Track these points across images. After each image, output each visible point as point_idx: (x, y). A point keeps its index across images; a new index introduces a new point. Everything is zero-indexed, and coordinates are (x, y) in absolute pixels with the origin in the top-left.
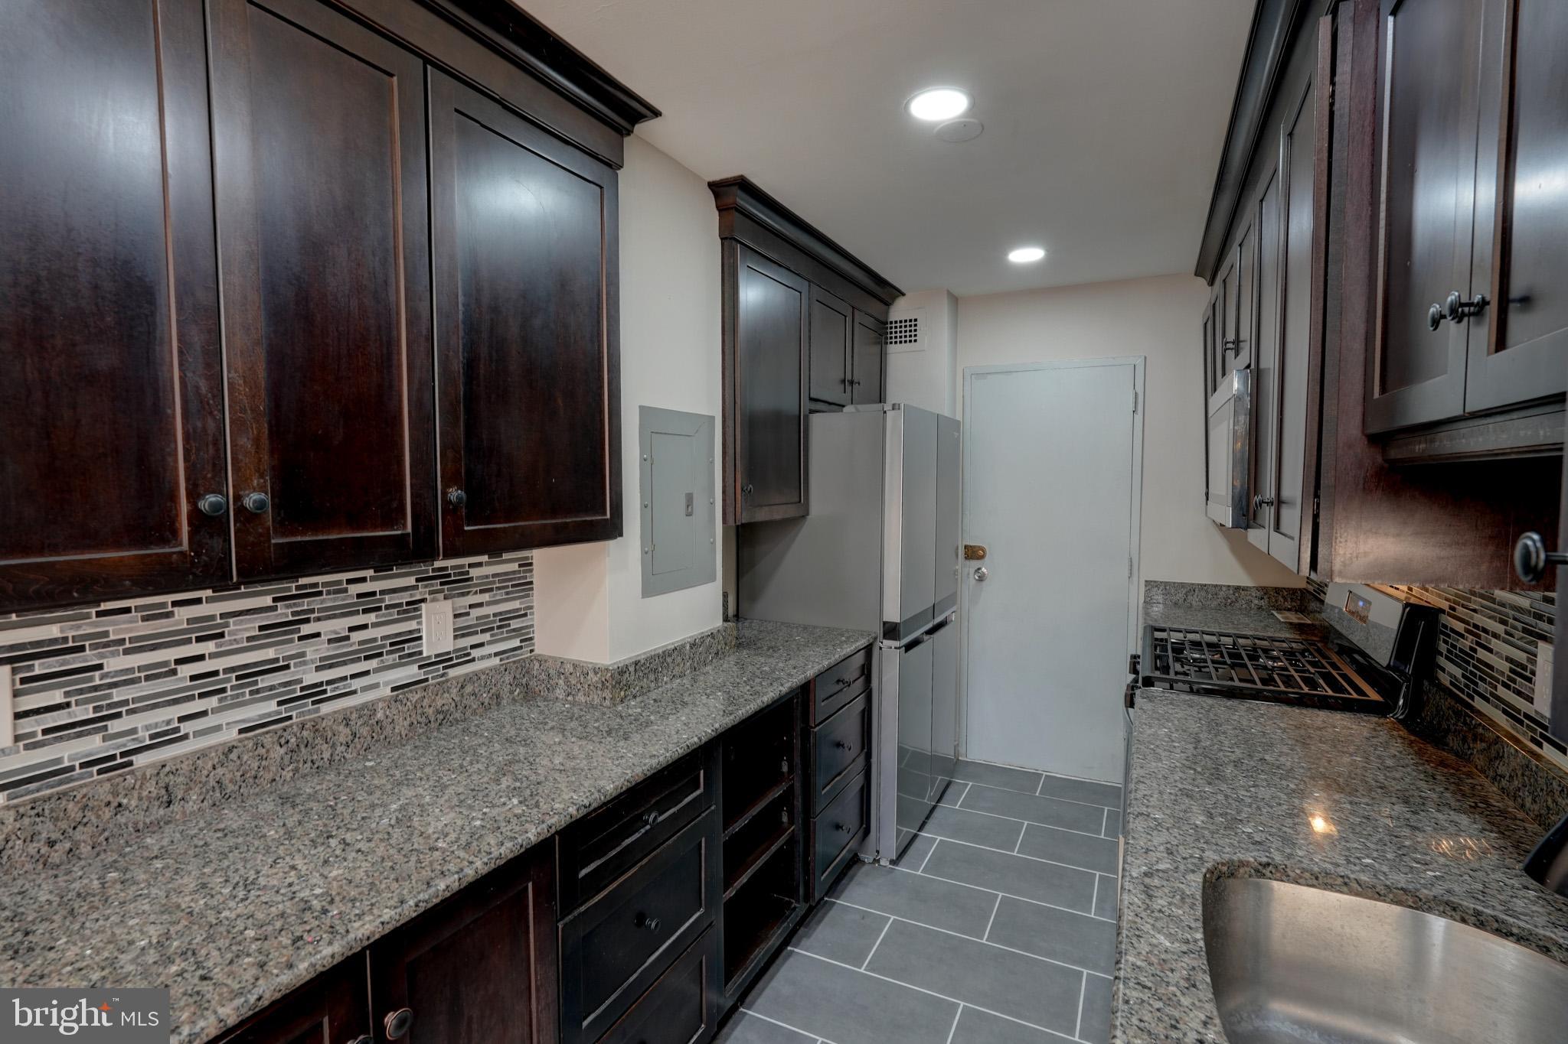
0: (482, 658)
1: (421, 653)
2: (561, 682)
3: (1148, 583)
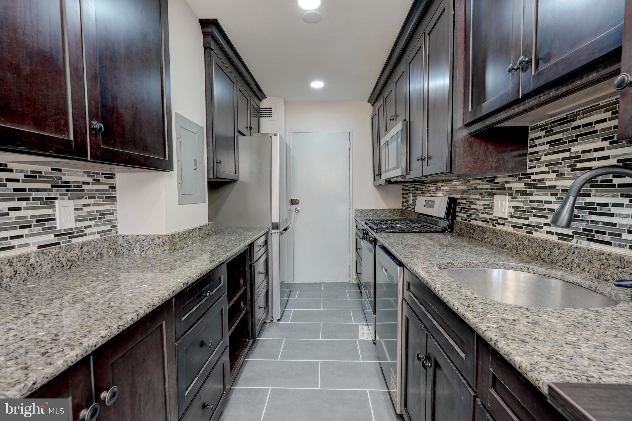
0: (91, 234)
1: (55, 228)
2: (137, 245)
3: (356, 210)
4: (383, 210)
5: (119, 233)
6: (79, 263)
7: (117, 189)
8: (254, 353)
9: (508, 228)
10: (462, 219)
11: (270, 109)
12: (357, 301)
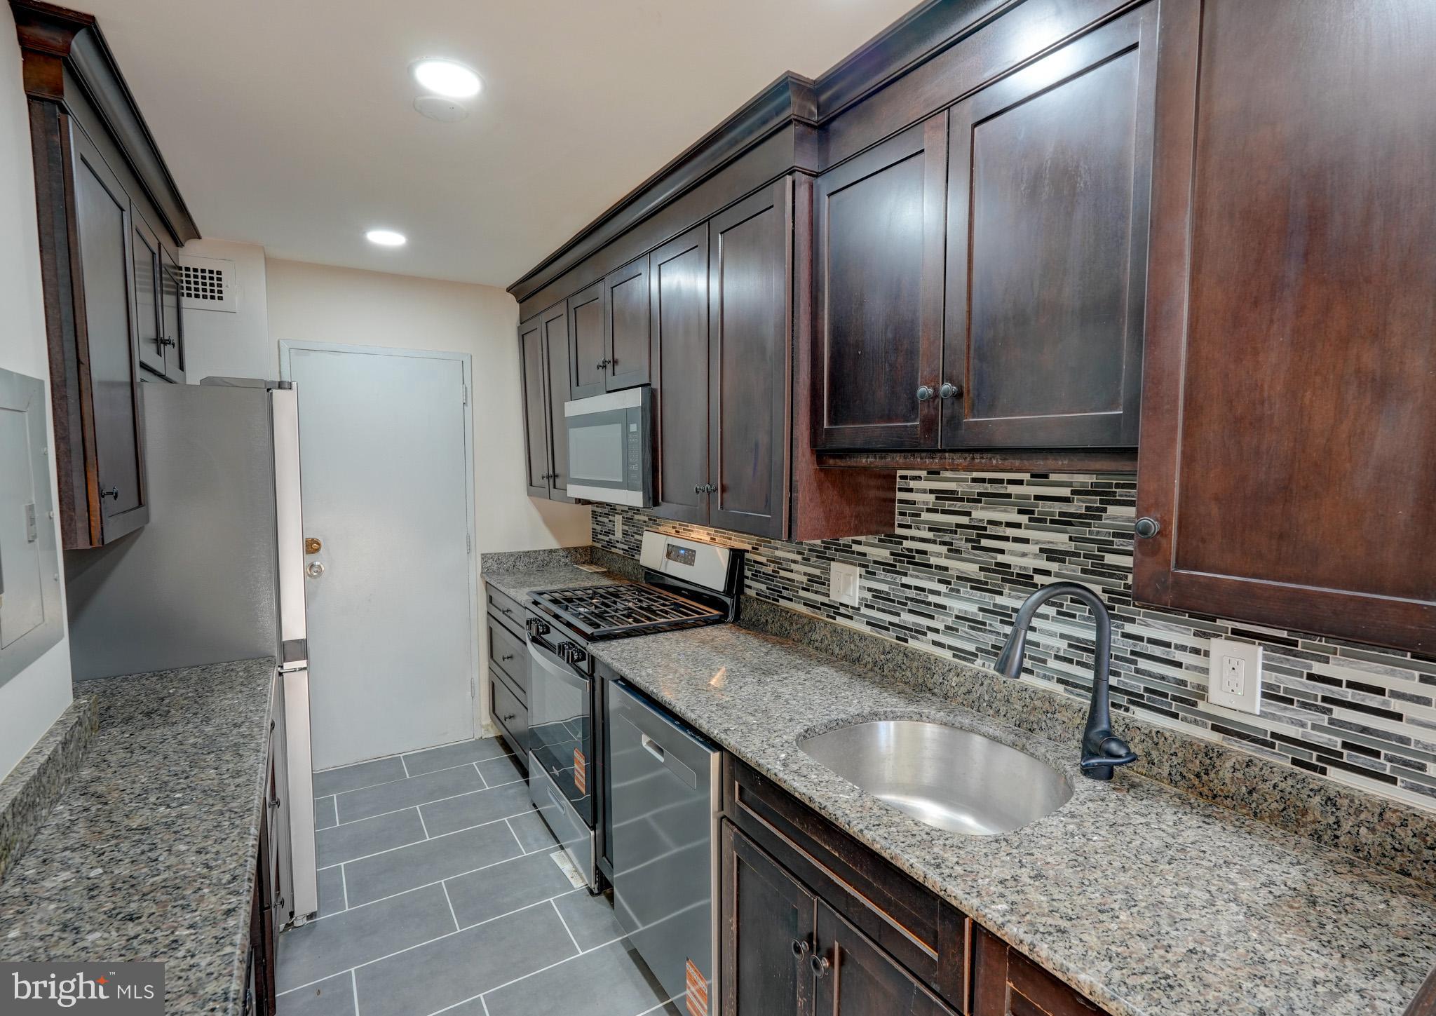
3: (484, 556)
4: (551, 551)
9: (859, 626)
10: (757, 594)
11: (215, 276)
12: (510, 787)
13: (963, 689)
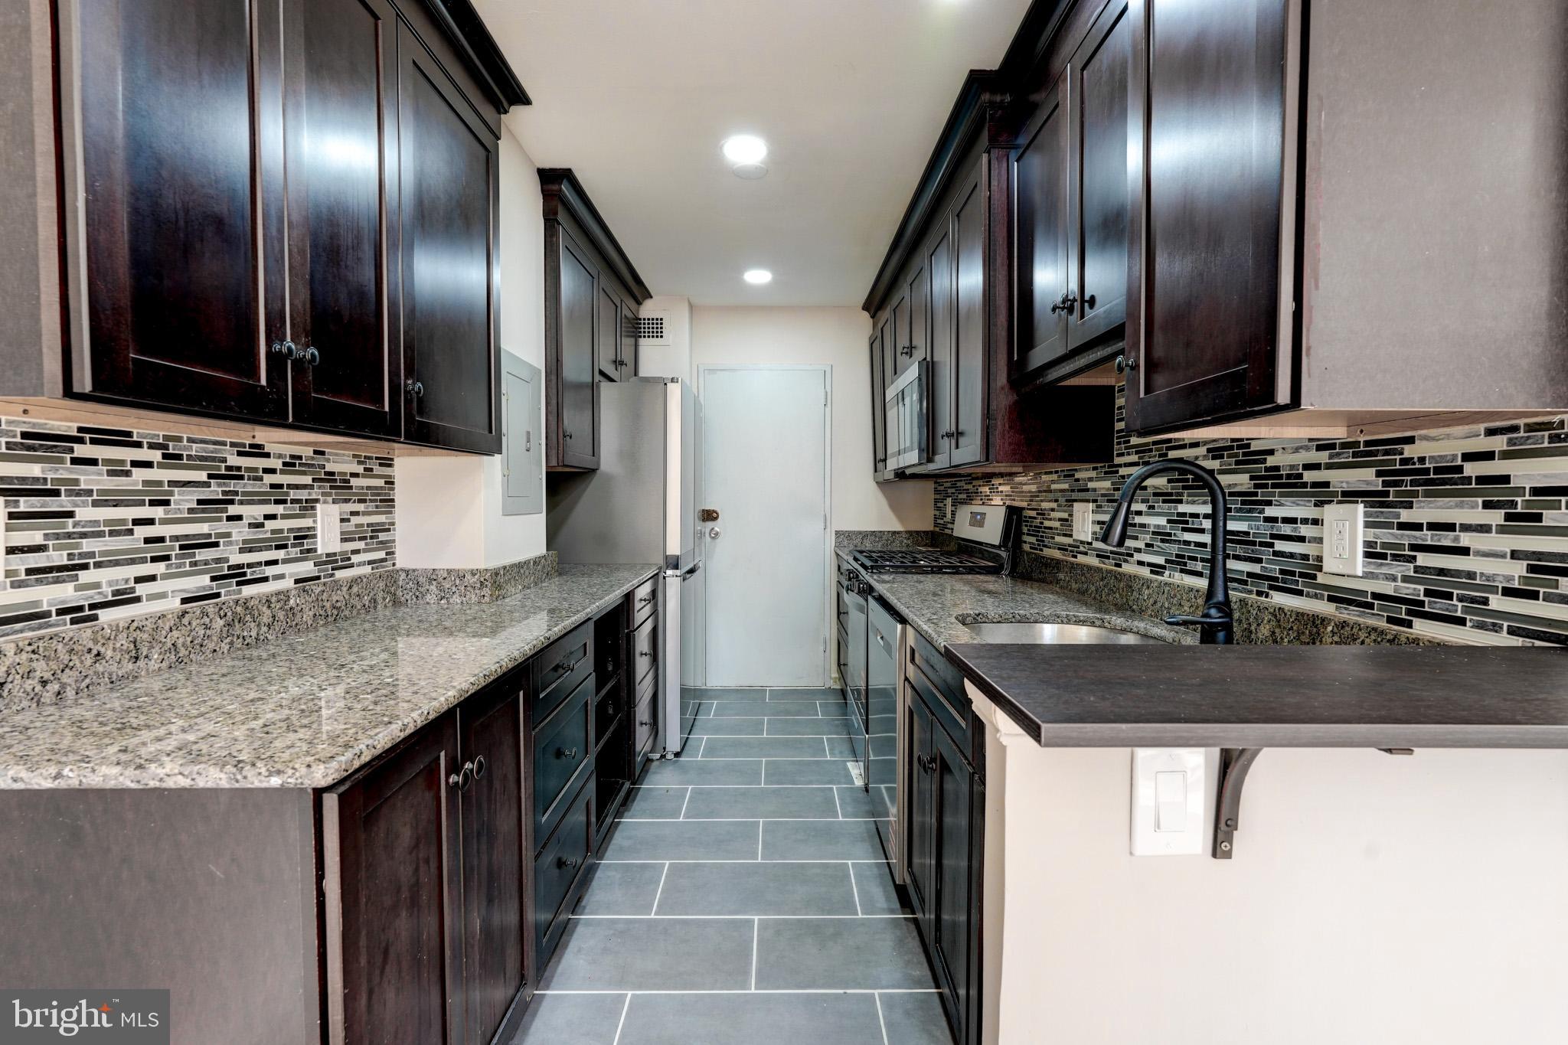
0: (359, 564)
1: (315, 550)
2: (433, 588)
3: (837, 533)
4: (894, 533)
5: (398, 566)
6: (347, 613)
7: (396, 486)
8: (632, 809)
9: (1093, 561)
10: (1031, 548)
11: (659, 322)
12: (838, 720)
13: (1152, 601)
